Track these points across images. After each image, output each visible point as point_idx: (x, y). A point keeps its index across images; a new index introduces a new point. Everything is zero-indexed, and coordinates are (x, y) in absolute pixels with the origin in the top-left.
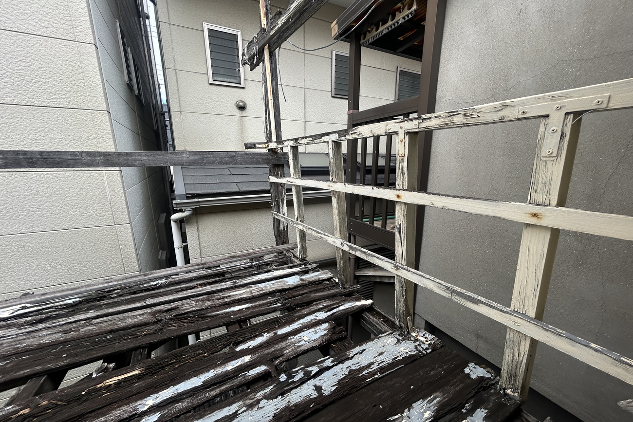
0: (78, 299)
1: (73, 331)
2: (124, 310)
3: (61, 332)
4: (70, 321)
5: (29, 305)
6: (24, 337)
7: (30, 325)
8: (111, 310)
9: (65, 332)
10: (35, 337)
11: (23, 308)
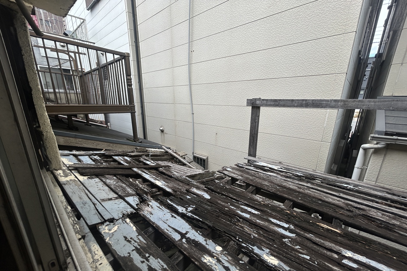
0: (302, 175)
1: (302, 189)
2: (326, 192)
3: (296, 186)
4: (300, 183)
5: (283, 168)
6: (283, 181)
7: (285, 177)
8: (319, 188)
9: (299, 188)
10: (287, 183)
11: (281, 168)
